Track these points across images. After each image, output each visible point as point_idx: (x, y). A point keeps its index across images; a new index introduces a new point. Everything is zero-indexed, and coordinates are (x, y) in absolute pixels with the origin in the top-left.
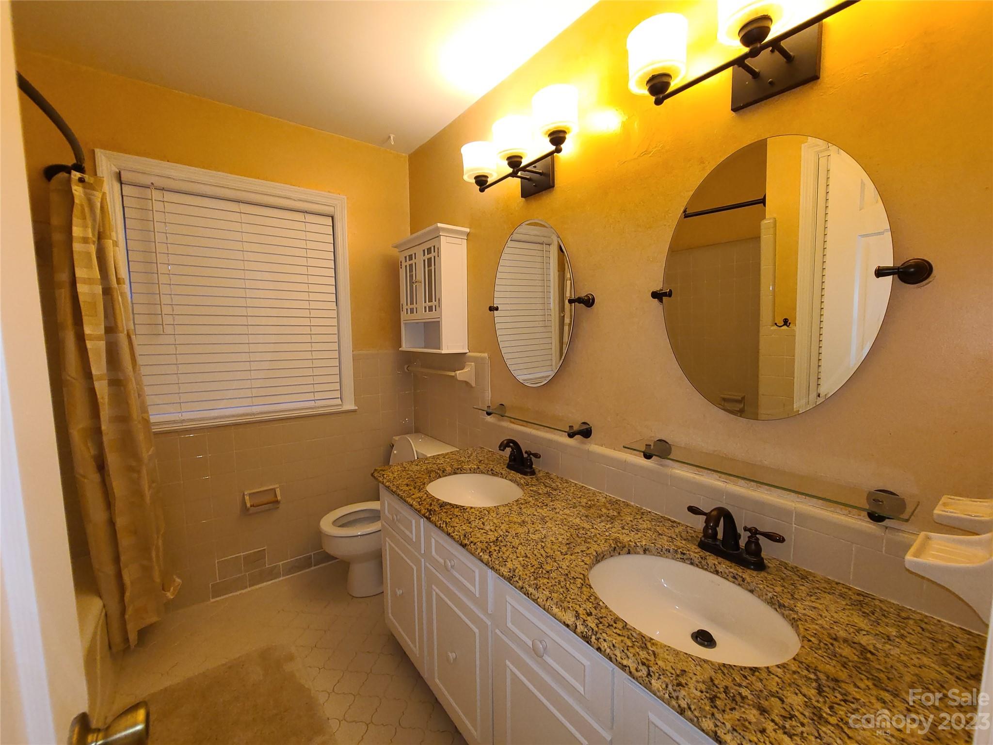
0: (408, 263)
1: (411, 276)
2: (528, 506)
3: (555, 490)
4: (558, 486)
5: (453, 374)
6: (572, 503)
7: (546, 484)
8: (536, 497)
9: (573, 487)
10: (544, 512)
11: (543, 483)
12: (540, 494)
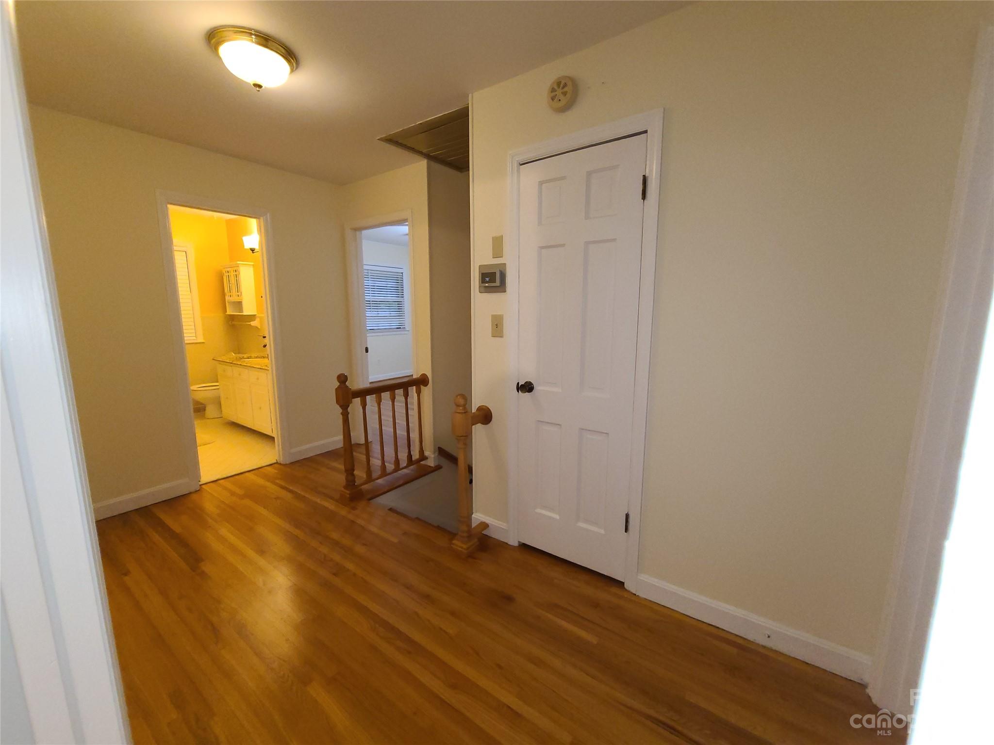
0: (227, 274)
1: (229, 280)
5: (249, 323)
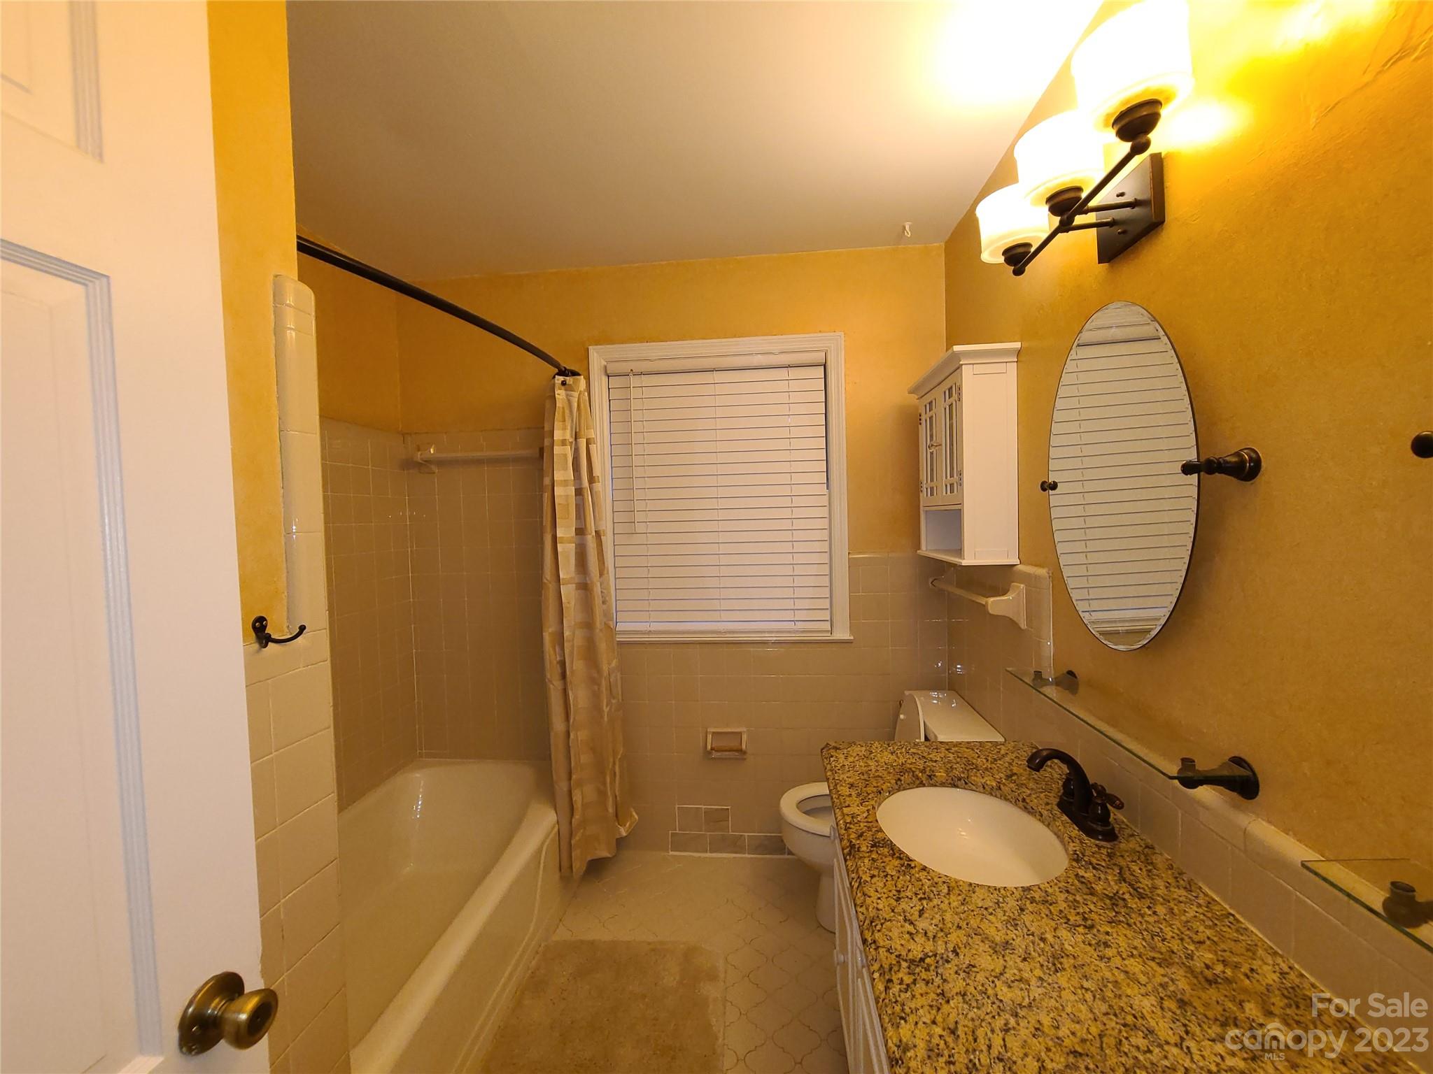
0: (928, 415)
2: (1045, 911)
3: (1141, 897)
4: (1155, 888)
5: (983, 602)
6: (1164, 950)
7: (1127, 875)
8: (1078, 898)
9: (1199, 906)
10: (1070, 940)
11: (1121, 869)
12: (1092, 892)
